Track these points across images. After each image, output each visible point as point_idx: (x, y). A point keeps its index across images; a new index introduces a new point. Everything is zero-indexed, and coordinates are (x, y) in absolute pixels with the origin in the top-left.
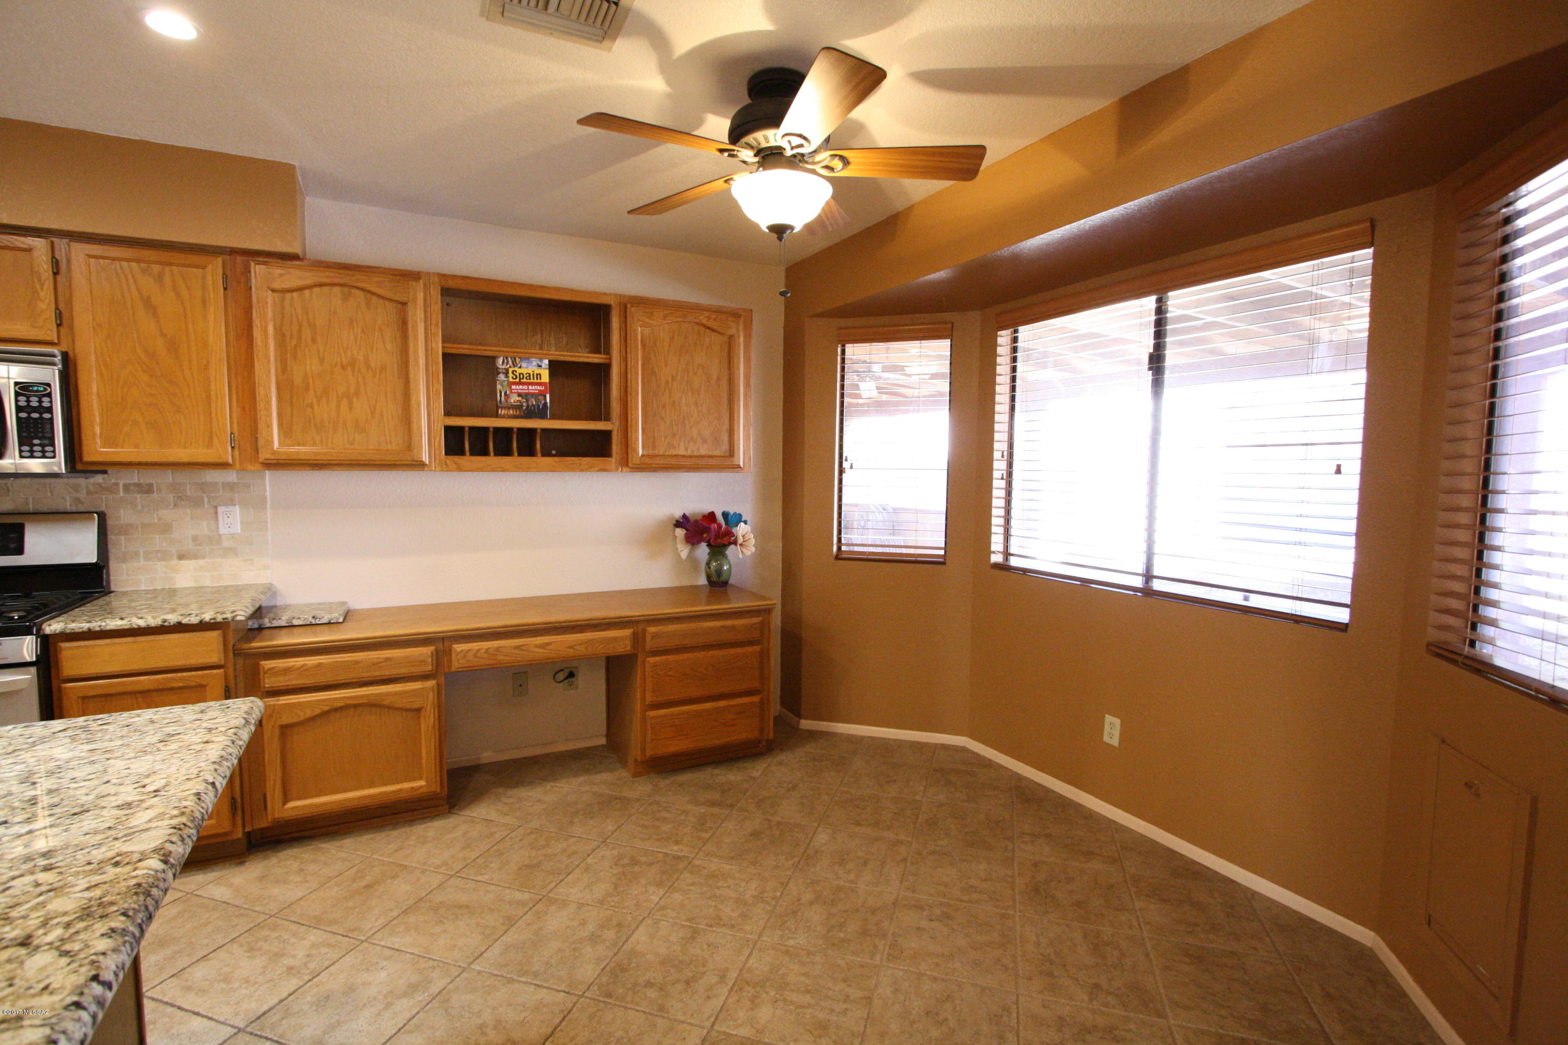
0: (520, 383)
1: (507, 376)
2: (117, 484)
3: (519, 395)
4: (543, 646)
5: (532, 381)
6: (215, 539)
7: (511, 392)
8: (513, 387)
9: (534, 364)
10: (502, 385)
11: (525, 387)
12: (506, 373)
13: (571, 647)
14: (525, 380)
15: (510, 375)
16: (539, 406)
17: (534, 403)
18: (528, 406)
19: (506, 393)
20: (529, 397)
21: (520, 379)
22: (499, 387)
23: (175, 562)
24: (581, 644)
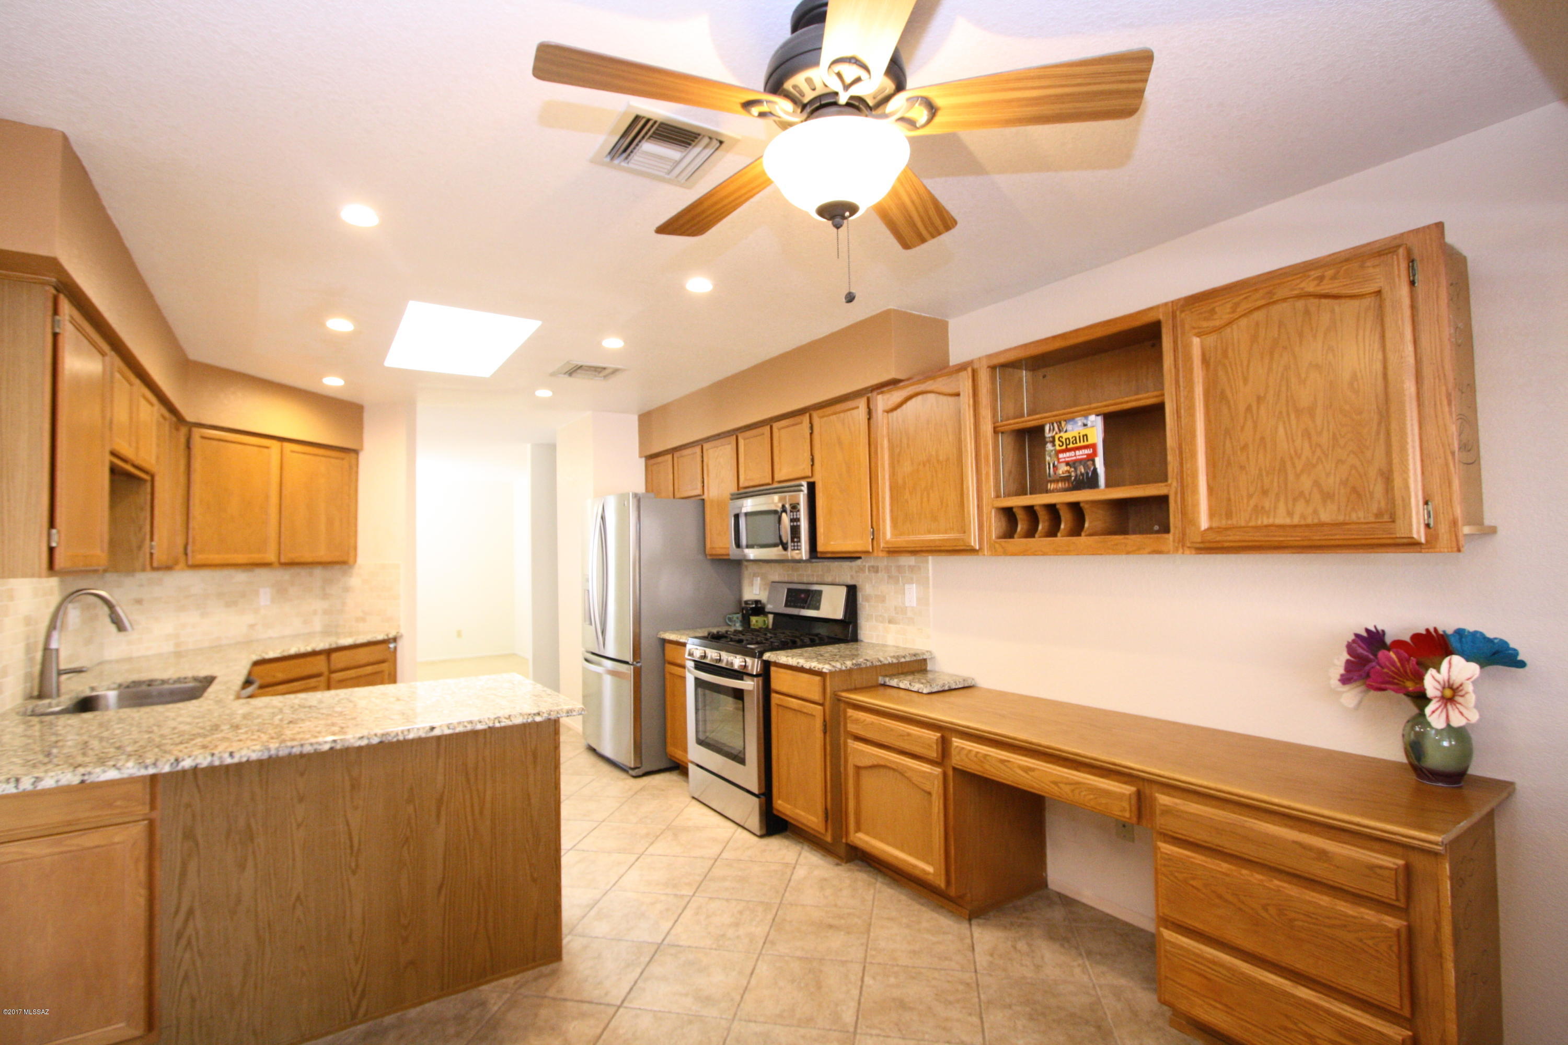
0: (1067, 450)
1: (1054, 445)
2: (865, 566)
3: (1068, 464)
4: (1027, 770)
5: (1079, 444)
6: (902, 610)
7: (1059, 462)
8: (1061, 456)
9: (1080, 423)
10: (1050, 456)
11: (1072, 453)
12: (1053, 442)
13: (1056, 783)
14: (1071, 446)
15: (1057, 442)
16: (1087, 473)
17: (1083, 471)
18: (1076, 476)
19: (1054, 464)
20: (1077, 464)
21: (1067, 445)
22: (1048, 458)
23: (887, 625)
24: (1066, 784)
